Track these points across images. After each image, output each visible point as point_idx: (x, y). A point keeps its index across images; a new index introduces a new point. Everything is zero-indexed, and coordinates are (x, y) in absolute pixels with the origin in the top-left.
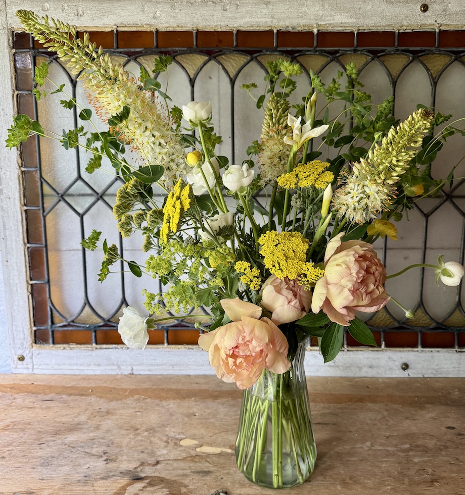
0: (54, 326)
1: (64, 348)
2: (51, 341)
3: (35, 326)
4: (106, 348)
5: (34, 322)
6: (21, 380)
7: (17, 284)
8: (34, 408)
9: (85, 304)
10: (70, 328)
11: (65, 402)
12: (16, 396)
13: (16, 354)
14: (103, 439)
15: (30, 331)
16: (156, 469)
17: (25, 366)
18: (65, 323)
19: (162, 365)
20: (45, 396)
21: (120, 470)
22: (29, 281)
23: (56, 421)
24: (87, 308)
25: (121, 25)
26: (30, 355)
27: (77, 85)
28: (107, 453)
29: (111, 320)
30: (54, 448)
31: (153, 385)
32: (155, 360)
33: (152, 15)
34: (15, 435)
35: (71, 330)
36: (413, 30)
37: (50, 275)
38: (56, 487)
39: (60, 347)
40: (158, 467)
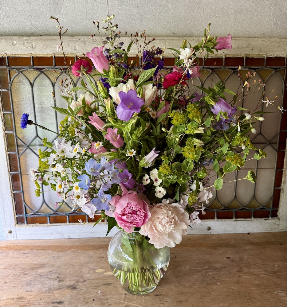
0: (27, 215)
1: (33, 226)
2: (26, 222)
3: (16, 215)
4: (55, 225)
5: (16, 213)
6: (11, 243)
7: (6, 193)
8: (19, 257)
9: (43, 203)
10: (36, 216)
11: (35, 253)
12: (9, 252)
13: (7, 230)
14: (56, 271)
15: (14, 218)
16: (84, 284)
17: (12, 236)
18: (33, 213)
19: (85, 233)
20: (25, 251)
21: (66, 285)
22: (12, 191)
23: (31, 263)
24: (44, 205)
25: (57, 53)
26: (15, 230)
27: (34, 86)
28: (59, 277)
29: (57, 211)
30: (32, 276)
31: (81, 244)
32: (82, 230)
33: (74, 48)
34: (11, 271)
35: (36, 217)
36: (212, 57)
37: (24, 188)
38: (34, 295)
39: (31, 226)
40: (85, 283)
